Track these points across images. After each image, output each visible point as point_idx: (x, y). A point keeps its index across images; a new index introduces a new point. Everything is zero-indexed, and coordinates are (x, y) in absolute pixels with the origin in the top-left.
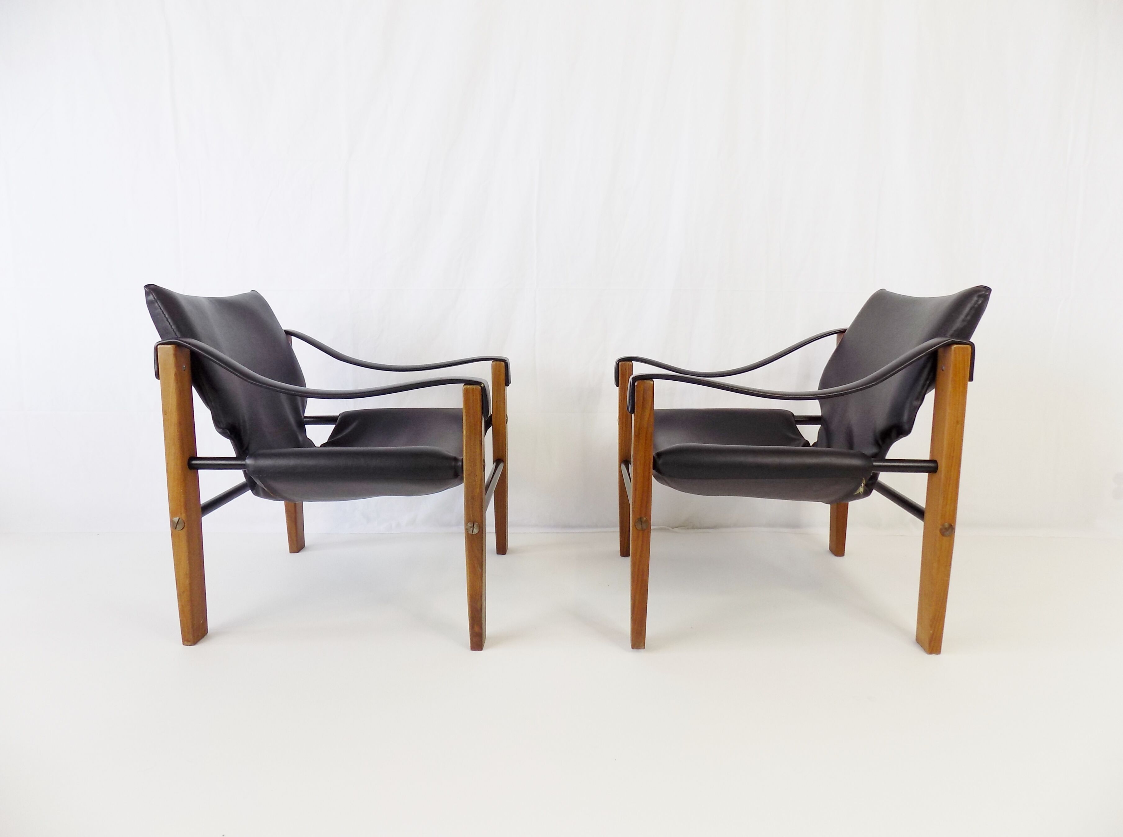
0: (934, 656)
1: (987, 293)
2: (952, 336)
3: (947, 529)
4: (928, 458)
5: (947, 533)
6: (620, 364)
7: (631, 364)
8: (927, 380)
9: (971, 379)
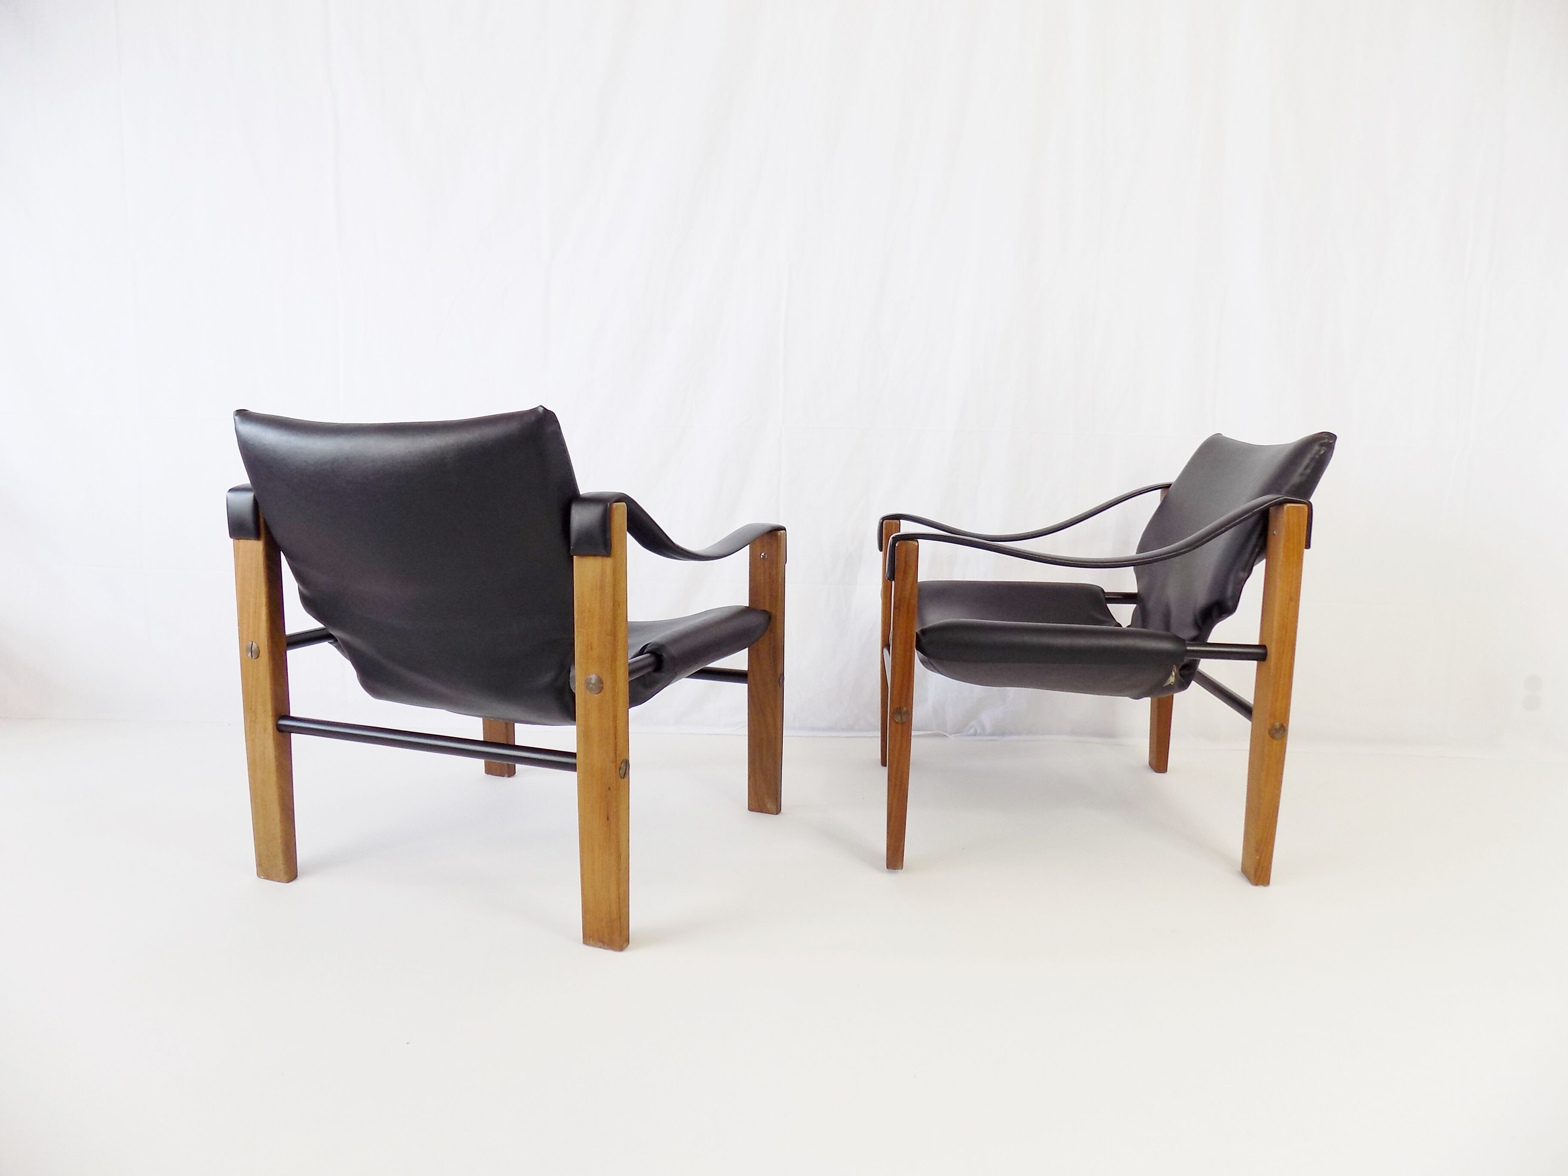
0: (1260, 889)
1: (1332, 442)
2: (1288, 493)
3: (1277, 731)
4: (1257, 643)
5: (1277, 736)
6: (884, 522)
7: (899, 523)
8: (1255, 546)
9: (1308, 546)
